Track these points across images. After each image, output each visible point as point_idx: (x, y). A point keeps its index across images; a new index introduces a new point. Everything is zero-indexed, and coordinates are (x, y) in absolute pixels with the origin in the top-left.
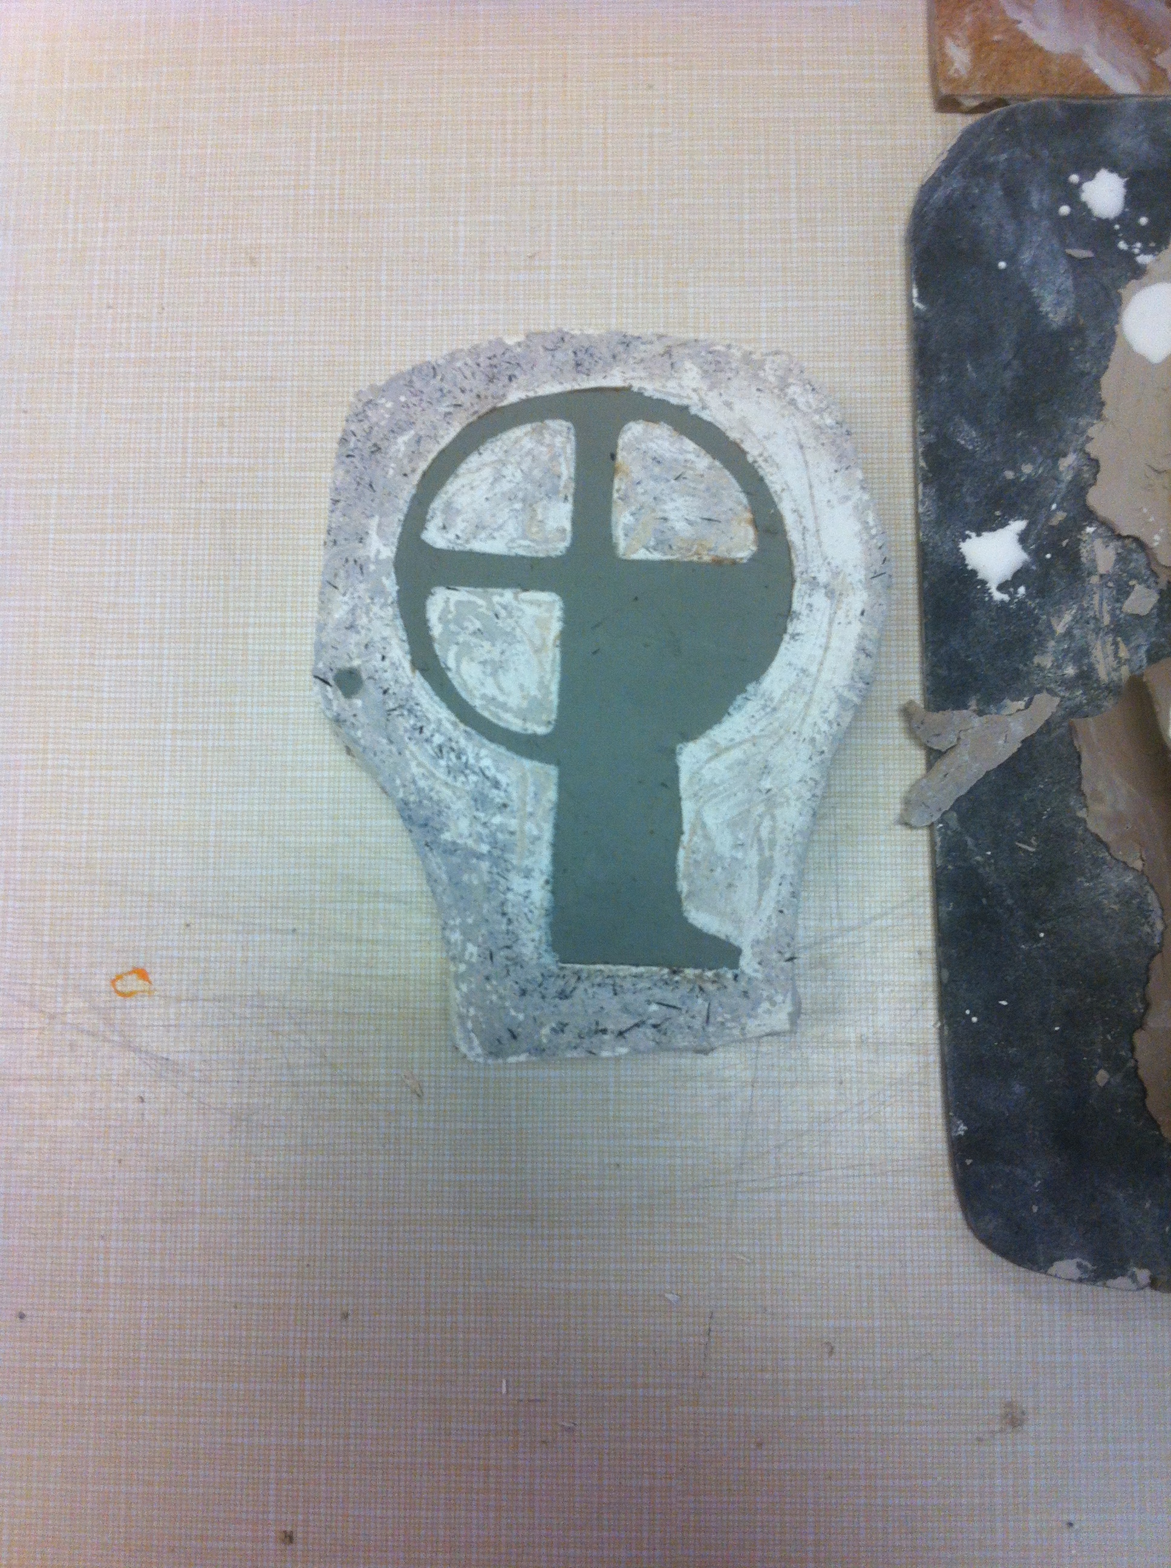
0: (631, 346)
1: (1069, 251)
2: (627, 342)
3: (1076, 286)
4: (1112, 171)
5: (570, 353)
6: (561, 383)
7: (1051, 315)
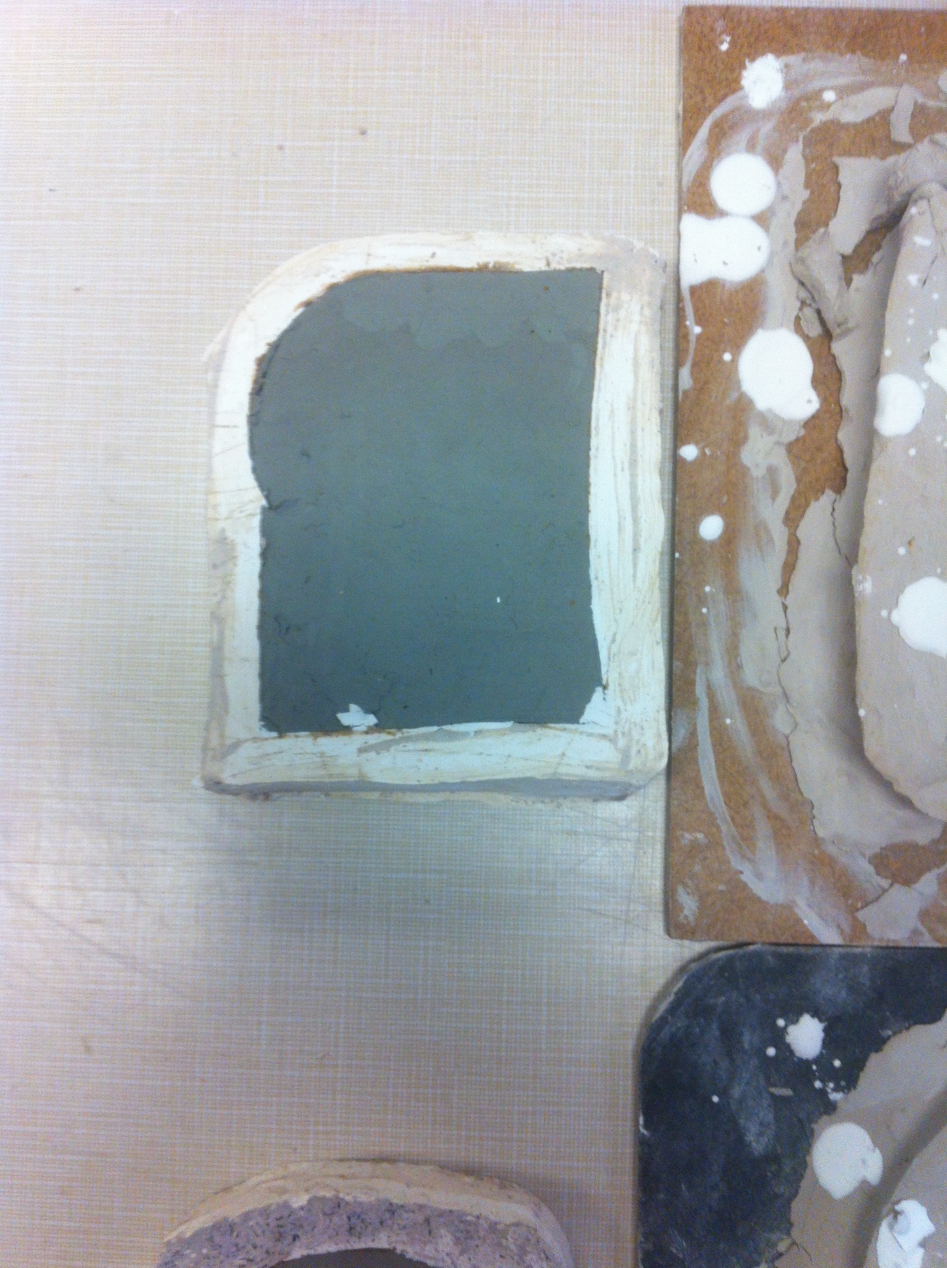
0: (396, 1214)
1: (773, 1090)
2: (392, 1210)
3: (777, 1119)
4: (813, 1016)
5: (345, 1217)
6: (337, 1244)
7: (754, 1144)
